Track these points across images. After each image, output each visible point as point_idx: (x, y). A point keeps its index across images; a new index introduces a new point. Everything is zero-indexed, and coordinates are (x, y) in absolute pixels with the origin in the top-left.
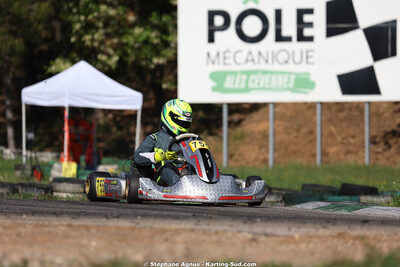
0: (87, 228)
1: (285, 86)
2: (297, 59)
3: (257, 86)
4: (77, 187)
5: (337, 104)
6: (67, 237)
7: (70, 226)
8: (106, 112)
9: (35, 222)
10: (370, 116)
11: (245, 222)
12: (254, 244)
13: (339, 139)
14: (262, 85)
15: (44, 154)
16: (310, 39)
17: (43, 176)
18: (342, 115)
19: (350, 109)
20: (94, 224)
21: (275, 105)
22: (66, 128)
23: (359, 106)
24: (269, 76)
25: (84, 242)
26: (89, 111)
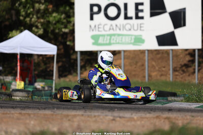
0: (29, 115)
1: (130, 42)
2: (136, 28)
3: (115, 42)
4: (24, 94)
5: (156, 50)
6: (18, 119)
7: (20, 113)
8: (39, 56)
9: (2, 112)
10: (173, 57)
11: (109, 111)
12: (114, 122)
13: (157, 68)
14: (118, 41)
15: (8, 77)
16: (142, 18)
17: (6, 89)
18: (159, 56)
19: (163, 53)
20: (32, 112)
21: (125, 51)
22: (19, 64)
23: (167, 52)
24: (121, 37)
25: (28, 121)
26: (30, 55)
